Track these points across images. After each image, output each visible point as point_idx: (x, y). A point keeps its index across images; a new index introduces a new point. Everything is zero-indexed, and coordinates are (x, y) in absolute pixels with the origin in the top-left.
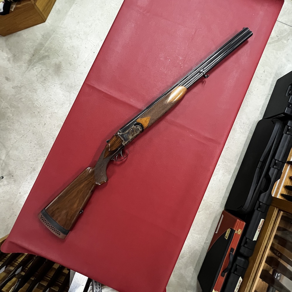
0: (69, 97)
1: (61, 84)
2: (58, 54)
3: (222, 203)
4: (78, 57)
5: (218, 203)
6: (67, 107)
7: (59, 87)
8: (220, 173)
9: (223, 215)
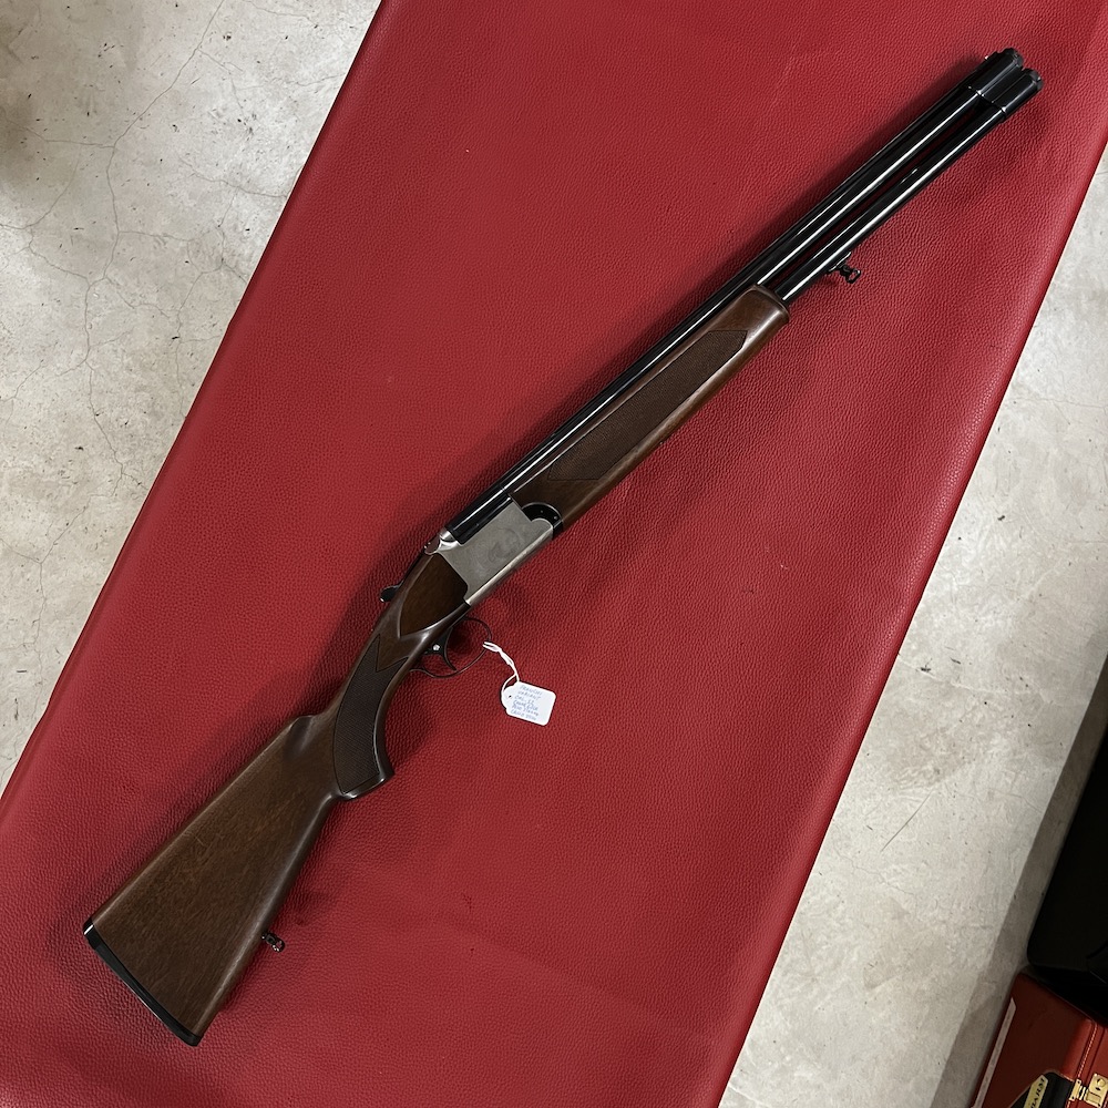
0: (82, 305)
1: (32, 228)
2: (11, 47)
3: (1005, 931)
4: (131, 65)
5: (986, 933)
6: (73, 364)
7: (22, 244)
8: (995, 750)
9: (1012, 1007)
